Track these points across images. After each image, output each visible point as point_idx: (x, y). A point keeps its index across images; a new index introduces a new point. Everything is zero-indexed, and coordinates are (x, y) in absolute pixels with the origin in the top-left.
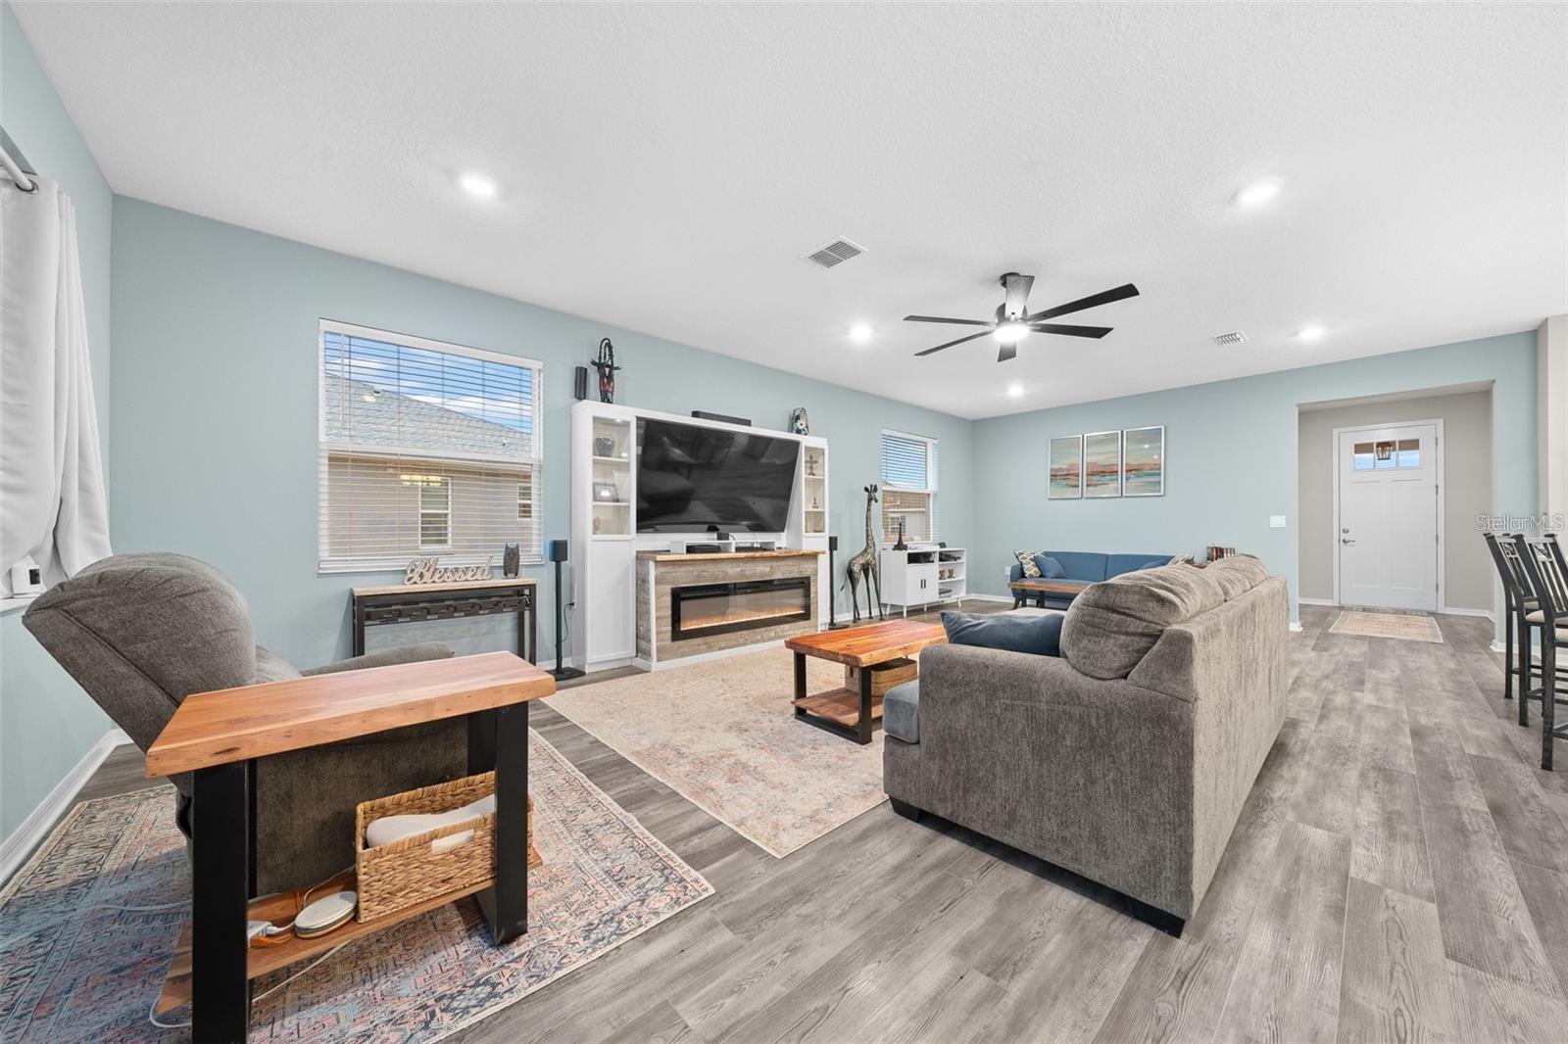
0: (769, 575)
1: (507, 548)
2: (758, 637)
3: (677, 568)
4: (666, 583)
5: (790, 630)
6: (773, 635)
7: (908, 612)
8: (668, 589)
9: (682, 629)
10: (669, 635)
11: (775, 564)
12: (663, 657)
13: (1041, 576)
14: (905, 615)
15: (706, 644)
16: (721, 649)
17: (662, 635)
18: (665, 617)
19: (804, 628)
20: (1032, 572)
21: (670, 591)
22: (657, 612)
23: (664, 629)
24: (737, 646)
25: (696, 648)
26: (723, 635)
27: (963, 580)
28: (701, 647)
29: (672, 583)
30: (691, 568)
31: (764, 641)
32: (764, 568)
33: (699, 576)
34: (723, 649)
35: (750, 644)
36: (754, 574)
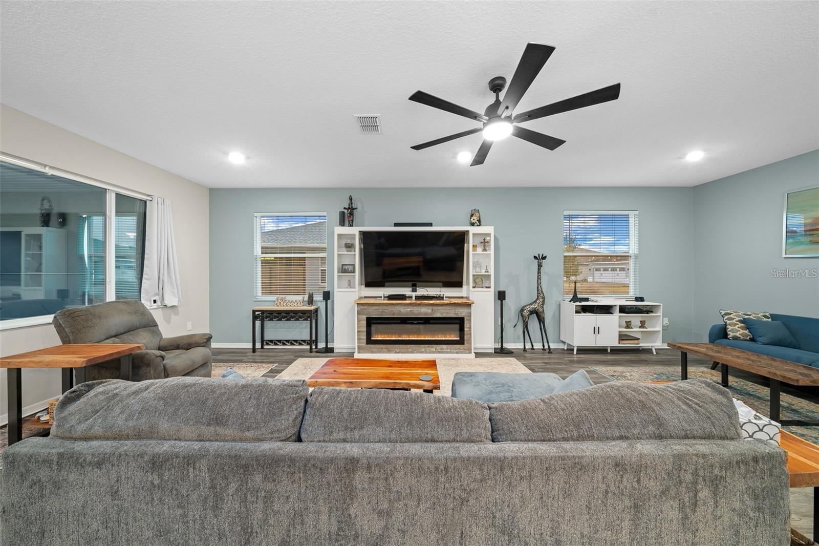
0: (431, 314)
1: (309, 293)
2: (423, 350)
3: (370, 307)
4: (364, 315)
5: (447, 349)
6: (434, 350)
7: (578, 350)
8: (365, 317)
9: (372, 339)
10: (365, 341)
11: (435, 308)
12: (361, 351)
13: (752, 340)
14: (575, 353)
15: (386, 348)
16: (396, 353)
17: (361, 341)
18: (362, 331)
19: (459, 349)
20: (738, 334)
21: (365, 319)
22: (358, 328)
23: (362, 337)
24: (408, 353)
25: (381, 350)
26: (398, 345)
27: (658, 331)
28: (384, 350)
29: (366, 315)
30: (377, 308)
31: (427, 353)
32: (427, 310)
33: (382, 312)
34: (399, 353)
35: (417, 353)
36: (420, 313)
